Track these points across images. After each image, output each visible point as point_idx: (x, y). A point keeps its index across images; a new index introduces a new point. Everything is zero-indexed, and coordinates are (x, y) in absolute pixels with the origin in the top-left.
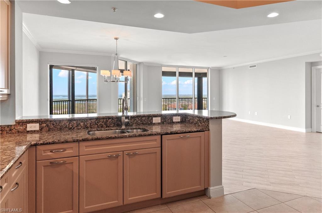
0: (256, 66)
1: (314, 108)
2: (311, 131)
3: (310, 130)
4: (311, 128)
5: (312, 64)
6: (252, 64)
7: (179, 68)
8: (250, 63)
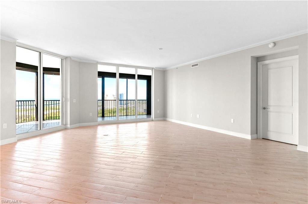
0: (198, 65)
1: (261, 111)
2: (256, 138)
3: (255, 136)
4: (257, 133)
5: (258, 60)
6: (194, 63)
7: (120, 67)
8: (192, 62)
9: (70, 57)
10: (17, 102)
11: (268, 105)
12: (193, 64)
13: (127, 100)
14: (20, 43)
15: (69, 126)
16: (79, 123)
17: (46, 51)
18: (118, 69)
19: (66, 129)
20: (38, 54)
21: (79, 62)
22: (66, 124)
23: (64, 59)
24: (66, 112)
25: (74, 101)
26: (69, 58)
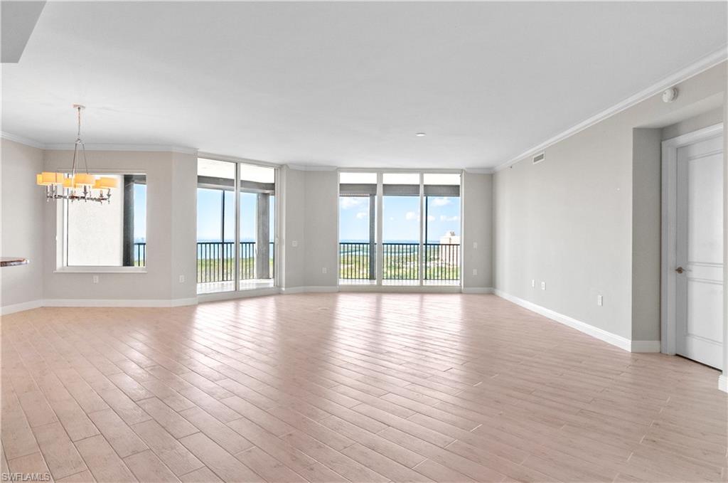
0: (543, 157)
1: (670, 278)
2: (659, 351)
3: (654, 346)
4: (660, 339)
5: (663, 133)
6: (538, 153)
7: (384, 175)
8: (532, 150)
9: (286, 165)
10: (199, 245)
11: (688, 263)
12: (535, 154)
13: (426, 244)
14: (203, 153)
15: (284, 289)
16: (304, 285)
17: (244, 159)
18: (380, 178)
19: (279, 293)
20: (234, 165)
21: (305, 171)
22: (280, 286)
23: (279, 168)
24: (281, 264)
25: (295, 244)
26: (285, 167)
